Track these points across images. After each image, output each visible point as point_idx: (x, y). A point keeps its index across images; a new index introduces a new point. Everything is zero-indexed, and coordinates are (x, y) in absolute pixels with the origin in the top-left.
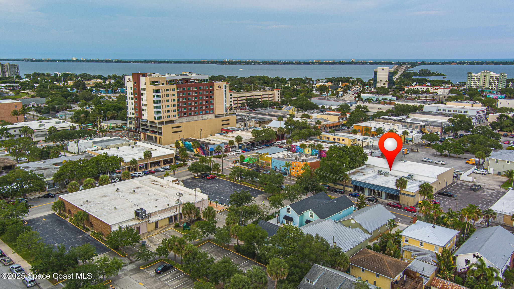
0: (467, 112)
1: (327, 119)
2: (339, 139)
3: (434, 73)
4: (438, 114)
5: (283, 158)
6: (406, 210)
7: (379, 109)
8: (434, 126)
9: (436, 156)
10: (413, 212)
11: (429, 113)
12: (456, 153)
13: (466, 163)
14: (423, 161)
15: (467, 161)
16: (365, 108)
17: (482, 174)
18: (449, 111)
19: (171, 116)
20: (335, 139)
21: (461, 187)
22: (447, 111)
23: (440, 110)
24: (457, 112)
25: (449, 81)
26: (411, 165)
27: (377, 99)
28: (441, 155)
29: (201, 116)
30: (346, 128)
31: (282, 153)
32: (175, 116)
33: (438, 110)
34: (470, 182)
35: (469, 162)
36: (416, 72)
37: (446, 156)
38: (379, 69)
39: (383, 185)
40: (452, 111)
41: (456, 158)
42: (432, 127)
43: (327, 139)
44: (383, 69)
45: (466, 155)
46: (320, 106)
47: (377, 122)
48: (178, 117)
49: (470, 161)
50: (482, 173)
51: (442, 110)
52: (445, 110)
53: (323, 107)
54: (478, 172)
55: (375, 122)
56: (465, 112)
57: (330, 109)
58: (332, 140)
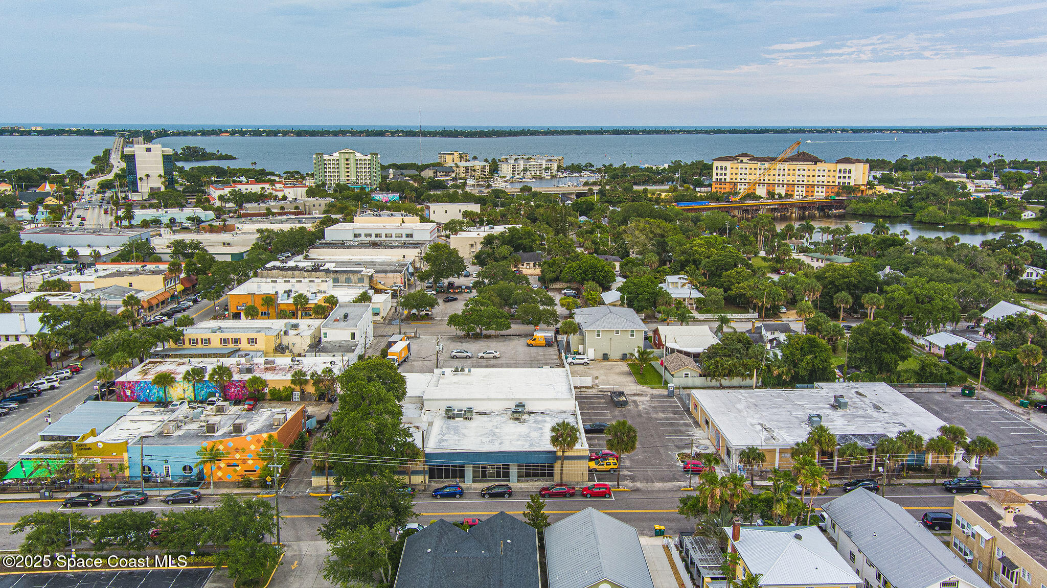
0: (411, 236)
1: (128, 286)
2: (237, 341)
3: (213, 154)
4: (362, 245)
7: (224, 244)
8: (385, 272)
9: (458, 339)
10: (607, 496)
11: (342, 245)
12: (501, 327)
13: (529, 345)
14: (453, 357)
15: (529, 342)
16: (196, 245)
17: (583, 364)
18: (377, 236)
20: (224, 341)
21: (592, 403)
22: (373, 236)
23: (360, 235)
24: (394, 236)
28: (467, 336)
30: (191, 303)
33: (356, 236)
34: (589, 387)
35: (534, 342)
36: (177, 153)
37: (478, 337)
38: (138, 149)
40: (384, 236)
41: (496, 337)
42: (383, 275)
44: (148, 150)
45: (515, 328)
46: (65, 251)
47: (269, 280)
49: (535, 339)
50: (582, 361)
51: (363, 235)
52: (370, 235)
53: (73, 254)
54: (576, 361)
55: (264, 280)
56: (407, 236)
58: (215, 343)
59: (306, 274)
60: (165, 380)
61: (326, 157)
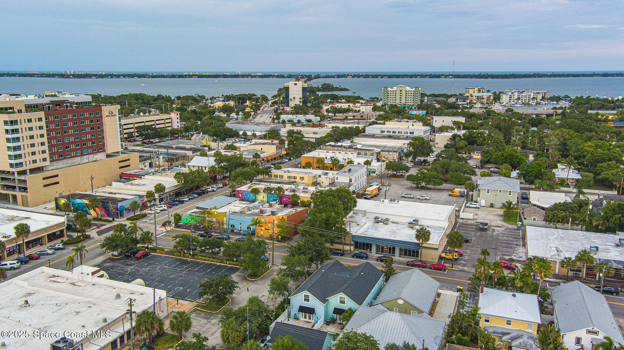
0: (413, 133)
1: (260, 150)
2: (295, 178)
3: (337, 88)
4: (384, 137)
5: (241, 212)
6: (434, 269)
7: (314, 133)
8: (389, 151)
9: (412, 189)
10: (443, 270)
11: (373, 136)
12: (435, 183)
13: (450, 195)
14: (403, 197)
15: (450, 193)
16: (299, 133)
17: (476, 208)
18: (393, 132)
19: (38, 161)
20: (289, 177)
21: (467, 227)
22: (392, 132)
23: (384, 131)
24: (403, 133)
25: (359, 96)
26: (406, 205)
27: (298, 121)
28: (417, 187)
29: (85, 157)
30: (287, 160)
31: (233, 204)
32: (44, 160)
33: (382, 132)
34: (471, 220)
35: (453, 194)
36: (318, 87)
37: (423, 188)
38: (291, 84)
39: (392, 238)
40: (397, 132)
41: (434, 189)
42: (387, 153)
43: (278, 178)
44: (296, 84)
45: (445, 186)
46: (241, 133)
47: (325, 151)
48: (51, 161)
49: (454, 192)
50: (475, 206)
51: (386, 132)
52: (390, 132)
53: (245, 134)
54: (471, 206)
55: (323, 151)
56: (411, 133)
57: (254, 136)
58: (285, 178)
59: (344, 149)
60: (256, 192)
61: (389, 89)
